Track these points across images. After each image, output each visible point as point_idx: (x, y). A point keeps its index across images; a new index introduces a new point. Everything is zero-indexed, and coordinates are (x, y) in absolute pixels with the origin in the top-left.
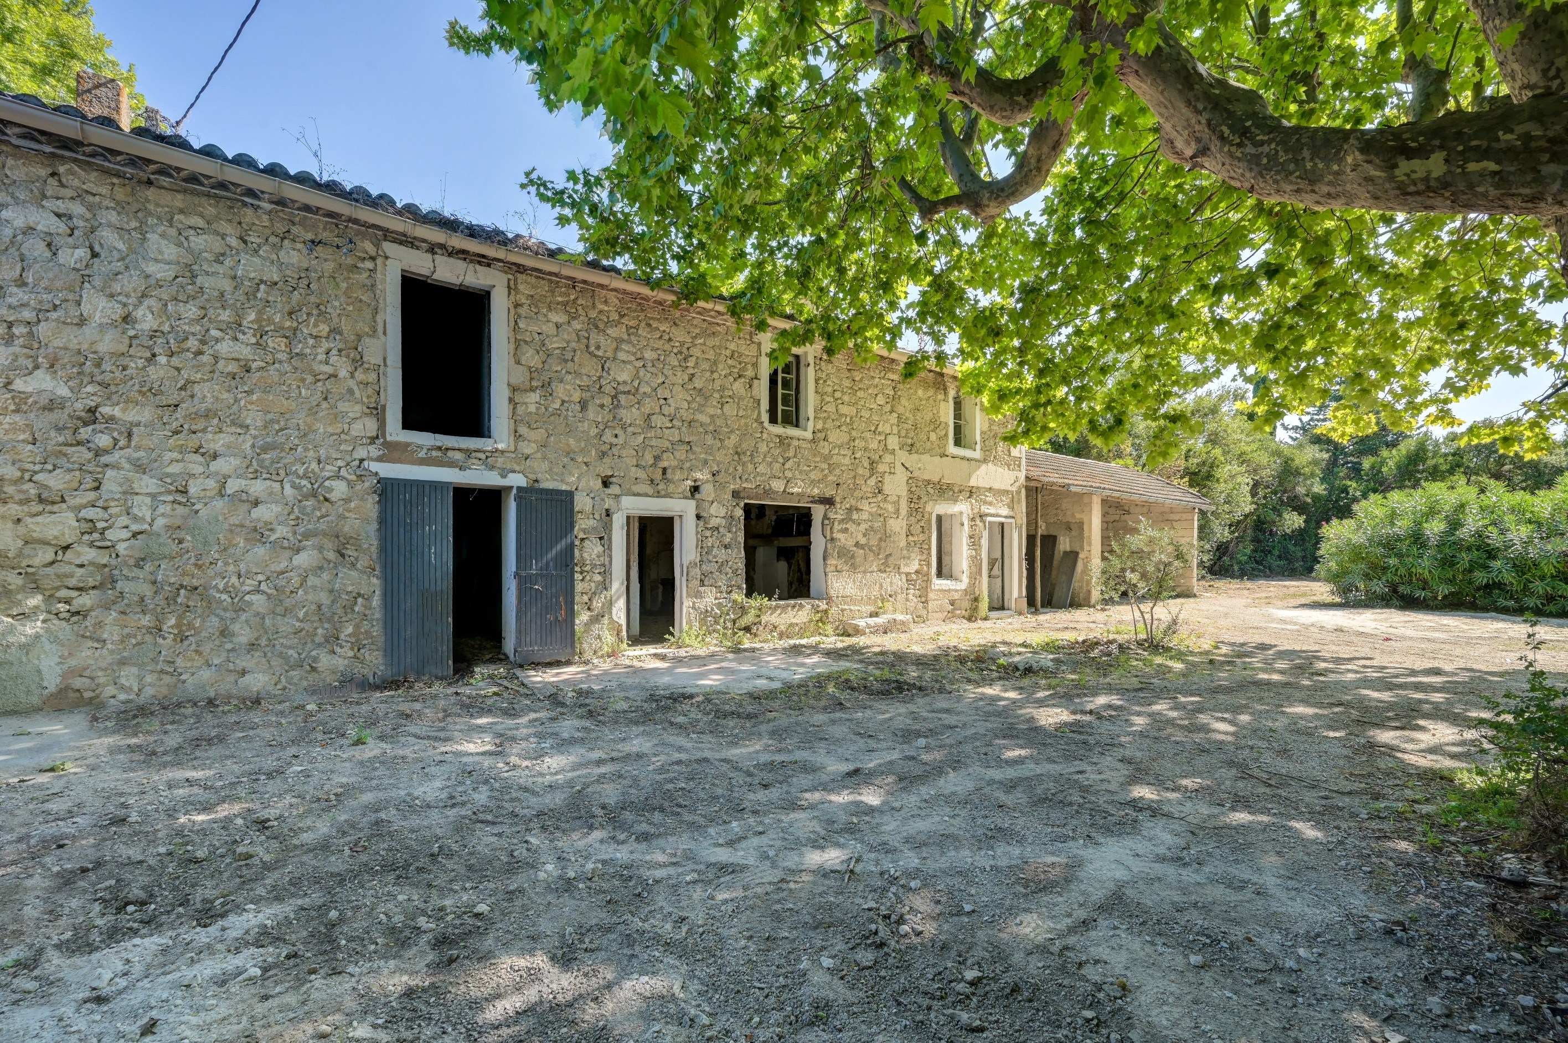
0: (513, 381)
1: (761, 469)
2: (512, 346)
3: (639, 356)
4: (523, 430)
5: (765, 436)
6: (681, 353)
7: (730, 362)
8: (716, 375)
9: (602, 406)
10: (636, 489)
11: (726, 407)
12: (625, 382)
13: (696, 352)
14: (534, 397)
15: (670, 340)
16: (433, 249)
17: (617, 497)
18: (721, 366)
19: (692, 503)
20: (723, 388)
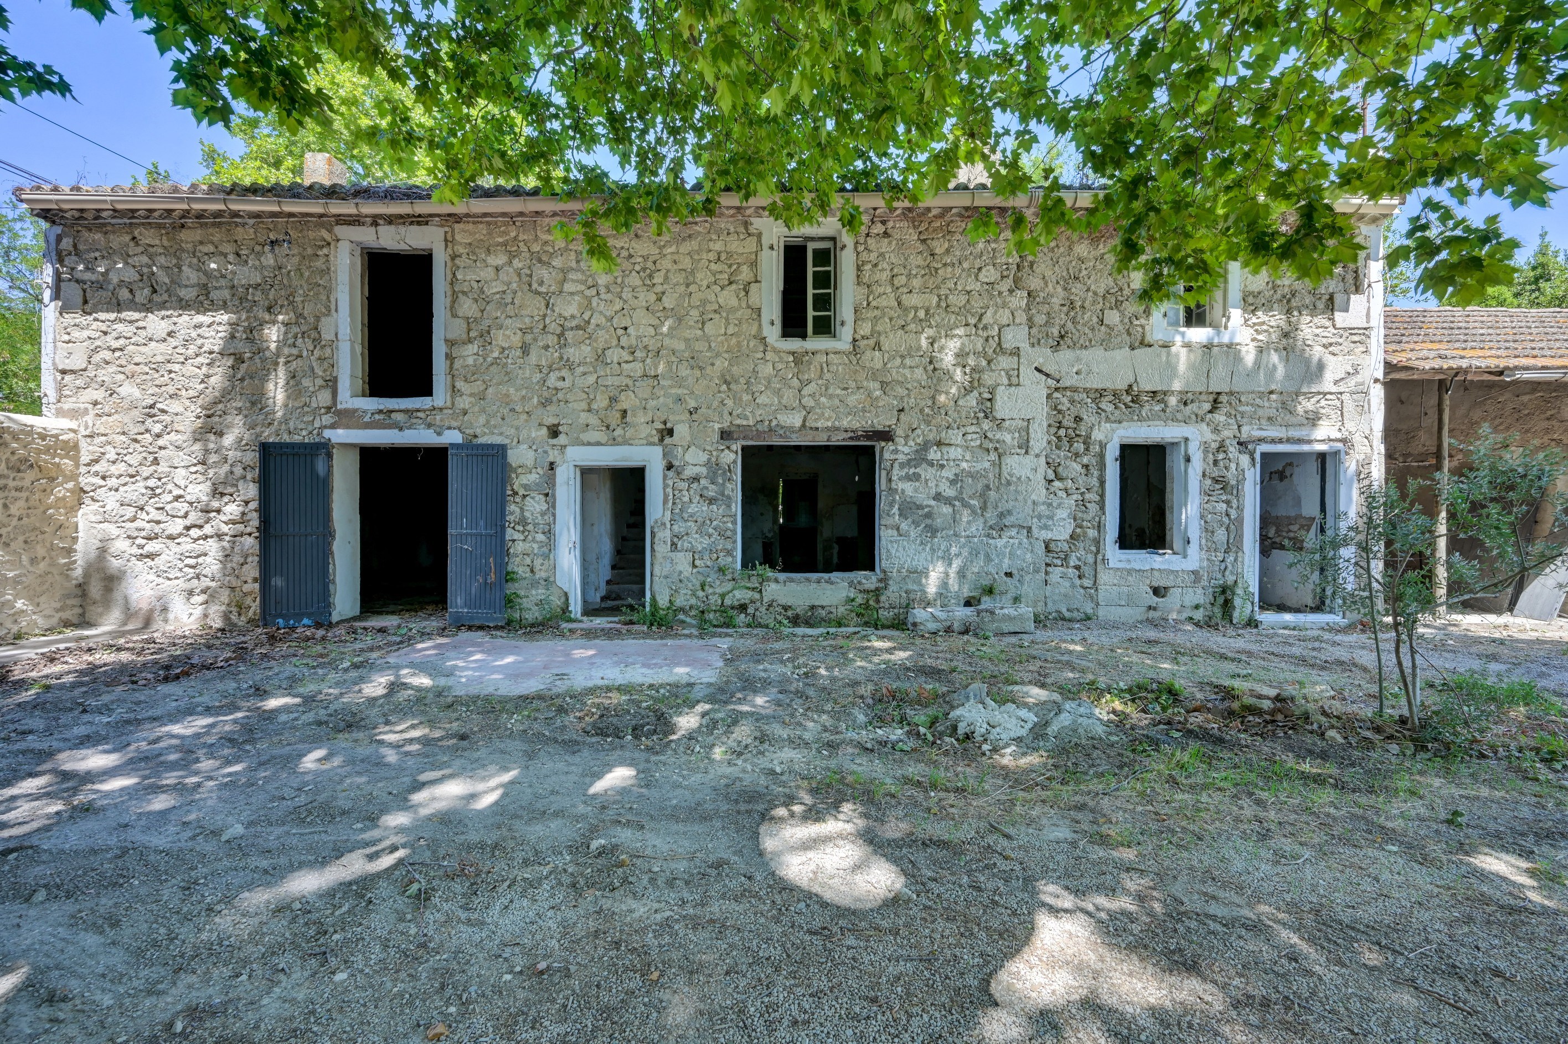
0: (449, 336)
1: (762, 399)
2: (449, 299)
3: (590, 282)
4: (460, 384)
5: (769, 355)
6: (644, 269)
7: (713, 267)
8: (693, 288)
9: (546, 347)
10: (585, 437)
11: (708, 326)
12: (573, 317)
13: (666, 264)
14: (472, 348)
15: (631, 256)
16: (375, 221)
17: (564, 447)
18: (699, 276)
19: (658, 450)
20: (704, 302)
